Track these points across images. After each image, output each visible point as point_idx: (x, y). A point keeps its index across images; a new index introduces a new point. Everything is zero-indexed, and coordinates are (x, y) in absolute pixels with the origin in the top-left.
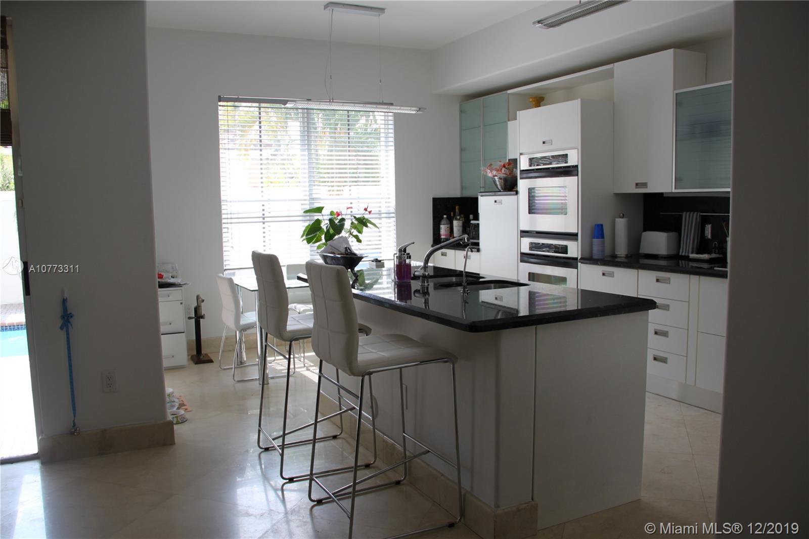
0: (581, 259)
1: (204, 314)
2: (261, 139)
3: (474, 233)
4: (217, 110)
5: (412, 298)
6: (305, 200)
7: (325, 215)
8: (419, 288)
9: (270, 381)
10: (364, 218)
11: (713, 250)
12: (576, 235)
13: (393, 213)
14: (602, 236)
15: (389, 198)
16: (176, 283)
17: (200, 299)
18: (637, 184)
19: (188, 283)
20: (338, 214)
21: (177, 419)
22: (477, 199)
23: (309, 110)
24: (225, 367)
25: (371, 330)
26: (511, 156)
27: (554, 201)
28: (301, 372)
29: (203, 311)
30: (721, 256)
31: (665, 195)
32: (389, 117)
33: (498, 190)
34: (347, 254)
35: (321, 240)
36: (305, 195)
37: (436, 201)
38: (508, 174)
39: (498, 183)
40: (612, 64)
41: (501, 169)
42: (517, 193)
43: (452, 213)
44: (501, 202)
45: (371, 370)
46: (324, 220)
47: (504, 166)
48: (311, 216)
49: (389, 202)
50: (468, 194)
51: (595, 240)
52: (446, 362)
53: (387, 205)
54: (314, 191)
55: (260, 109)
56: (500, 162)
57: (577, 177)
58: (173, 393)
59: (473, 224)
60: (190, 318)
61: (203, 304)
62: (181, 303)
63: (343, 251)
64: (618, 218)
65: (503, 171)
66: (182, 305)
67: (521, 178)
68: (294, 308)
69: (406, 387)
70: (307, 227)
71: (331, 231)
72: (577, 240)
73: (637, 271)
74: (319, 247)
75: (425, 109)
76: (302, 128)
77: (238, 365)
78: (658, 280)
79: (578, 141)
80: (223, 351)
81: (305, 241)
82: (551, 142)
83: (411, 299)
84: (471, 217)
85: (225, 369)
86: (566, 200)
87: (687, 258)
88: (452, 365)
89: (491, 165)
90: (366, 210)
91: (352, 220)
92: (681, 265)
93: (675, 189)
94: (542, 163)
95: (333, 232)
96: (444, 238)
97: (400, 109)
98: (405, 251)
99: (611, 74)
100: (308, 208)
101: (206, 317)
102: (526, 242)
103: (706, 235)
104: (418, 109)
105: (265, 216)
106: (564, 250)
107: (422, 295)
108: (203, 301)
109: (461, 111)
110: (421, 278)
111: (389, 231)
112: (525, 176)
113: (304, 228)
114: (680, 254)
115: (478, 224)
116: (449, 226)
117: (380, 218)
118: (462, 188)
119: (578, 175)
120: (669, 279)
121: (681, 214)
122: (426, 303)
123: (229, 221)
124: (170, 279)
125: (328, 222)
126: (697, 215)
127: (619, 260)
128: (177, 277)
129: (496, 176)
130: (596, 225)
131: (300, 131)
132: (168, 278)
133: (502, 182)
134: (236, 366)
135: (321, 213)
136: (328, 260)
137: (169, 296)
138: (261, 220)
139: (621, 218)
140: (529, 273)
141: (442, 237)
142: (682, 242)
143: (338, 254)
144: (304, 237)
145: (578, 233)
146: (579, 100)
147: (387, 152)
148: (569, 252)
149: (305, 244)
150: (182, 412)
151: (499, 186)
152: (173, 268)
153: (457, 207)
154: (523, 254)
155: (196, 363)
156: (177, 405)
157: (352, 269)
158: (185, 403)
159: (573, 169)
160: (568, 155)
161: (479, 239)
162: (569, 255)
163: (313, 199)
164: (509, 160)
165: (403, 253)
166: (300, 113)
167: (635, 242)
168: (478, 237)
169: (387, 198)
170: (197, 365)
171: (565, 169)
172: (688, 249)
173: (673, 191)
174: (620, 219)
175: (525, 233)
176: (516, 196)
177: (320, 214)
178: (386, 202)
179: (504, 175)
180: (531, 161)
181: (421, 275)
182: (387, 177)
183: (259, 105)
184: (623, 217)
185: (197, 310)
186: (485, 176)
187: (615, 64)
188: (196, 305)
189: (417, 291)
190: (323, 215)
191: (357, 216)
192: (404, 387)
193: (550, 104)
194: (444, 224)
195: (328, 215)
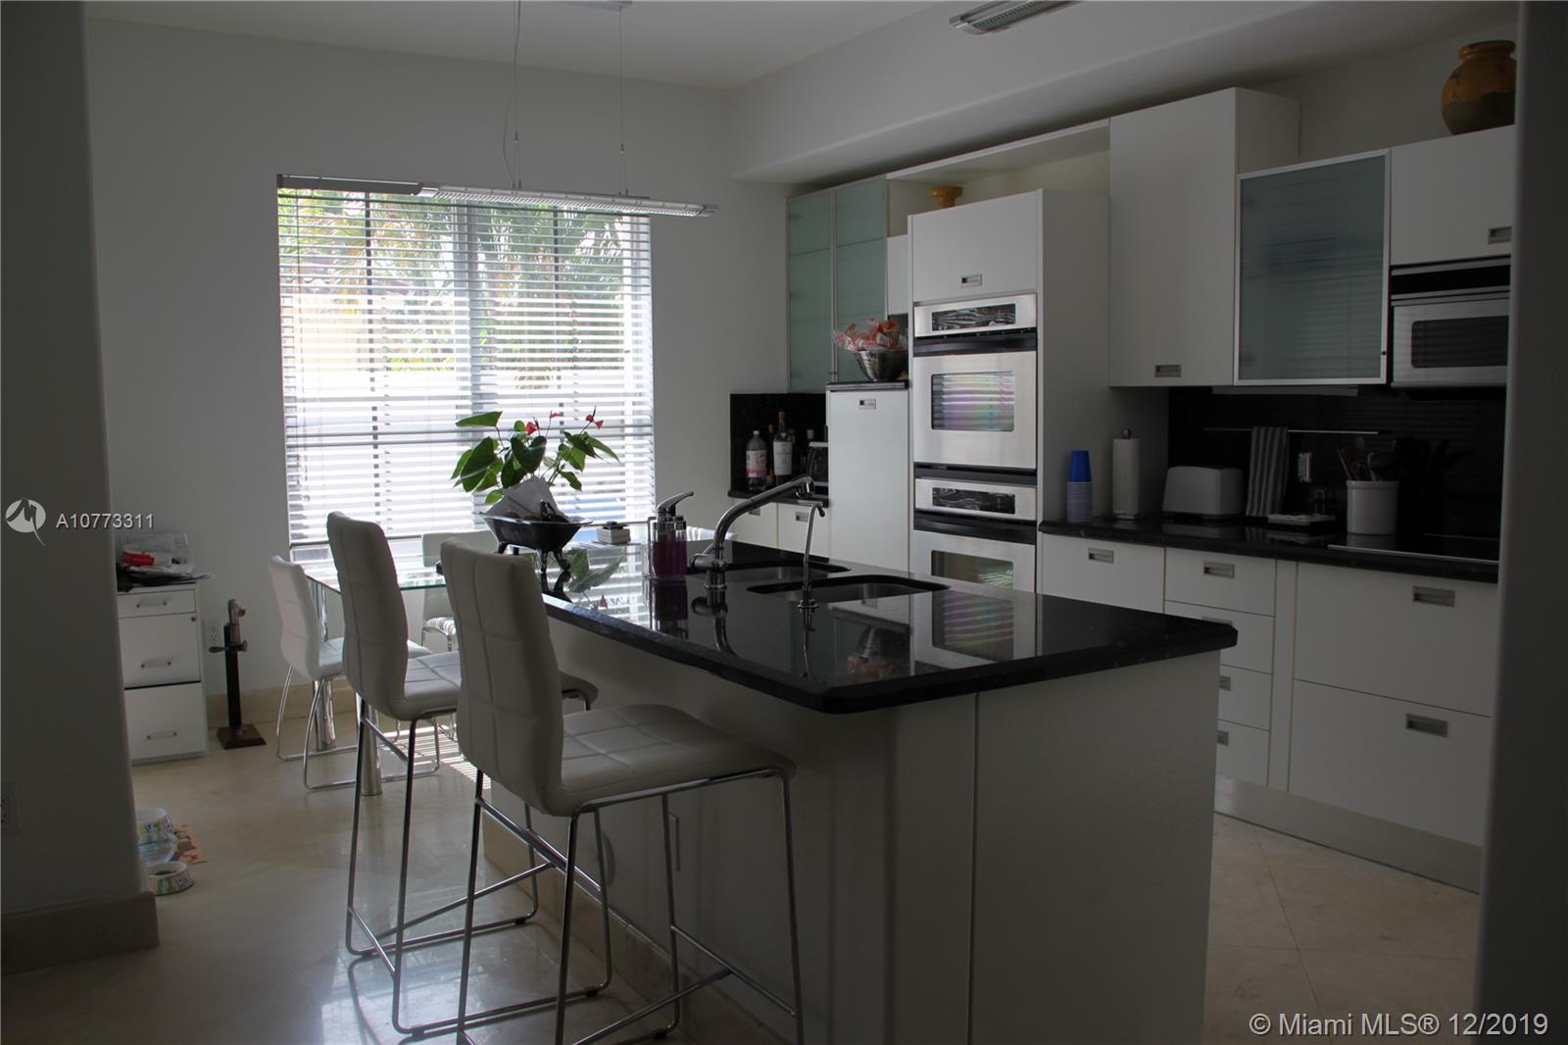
0: (1043, 523)
1: (245, 642)
2: (369, 267)
3: (816, 467)
4: (276, 206)
5: (689, 615)
6: (463, 398)
7: (505, 430)
8: (704, 594)
9: (384, 787)
10: (586, 436)
11: (1316, 506)
12: (1033, 473)
13: (649, 426)
14: (1087, 477)
15: (640, 395)
16: (183, 575)
17: (237, 610)
18: (1158, 368)
19: (209, 574)
20: (532, 428)
21: (170, 884)
22: (822, 398)
23: (472, 209)
24: (289, 756)
25: (596, 690)
26: (894, 308)
27: (984, 403)
28: (453, 766)
29: (244, 633)
30: (1333, 518)
31: (1215, 392)
32: (642, 226)
33: (867, 380)
34: (545, 519)
35: (495, 483)
36: (464, 388)
37: (736, 399)
38: (888, 345)
39: (867, 364)
40: (1107, 120)
41: (875, 335)
42: (907, 385)
43: (771, 427)
44: (873, 404)
45: (594, 801)
46: (500, 440)
47: (880, 329)
48: (476, 431)
49: (640, 403)
50: (803, 386)
51: (1073, 485)
52: (768, 775)
53: (637, 408)
54: (483, 379)
55: (367, 206)
56: (872, 320)
57: (1034, 352)
58: (164, 820)
59: (814, 449)
60: (214, 650)
61: (241, 620)
62: (193, 619)
63: (537, 510)
64: (1118, 438)
65: (878, 341)
66: (194, 623)
67: (916, 355)
68: (438, 627)
69: (677, 820)
70: (465, 455)
71: (517, 465)
72: (1034, 483)
73: (1163, 549)
74: (490, 499)
75: (717, 207)
76: (458, 245)
77: (318, 750)
78: (1207, 571)
79: (1036, 277)
80: (285, 719)
81: (461, 486)
82: (979, 280)
83: (686, 617)
84: (810, 433)
85: (287, 760)
86: (1012, 400)
87: (1262, 522)
88: (782, 784)
89: (853, 326)
90: (590, 419)
91: (562, 440)
92: (1248, 538)
93: (1240, 378)
94: (958, 324)
95: (520, 466)
96: (753, 478)
97: (663, 207)
98: (672, 511)
99: (1102, 141)
100: (468, 413)
101: (249, 646)
102: (926, 487)
103: (1300, 475)
104: (702, 208)
105: (379, 430)
106: (1008, 504)
107: (710, 610)
108: (242, 613)
109: (790, 217)
110: (708, 572)
111: (641, 463)
112: (924, 349)
113: (459, 458)
114: (1247, 514)
115: (826, 449)
116: (764, 452)
117: (623, 436)
118: (792, 375)
119: (1036, 349)
120: (1232, 567)
121: (1248, 430)
122: (720, 626)
123: (301, 441)
124: (169, 567)
125: (509, 445)
126: (1282, 432)
127: (1120, 525)
128: (185, 562)
129: (864, 350)
130: (1073, 453)
131: (454, 253)
132: (164, 564)
133: (875, 362)
134: (310, 753)
135: (495, 425)
136: (504, 531)
137: (165, 604)
138: (370, 439)
139: (1124, 438)
140: (934, 553)
141: (751, 475)
142: (1250, 489)
143: (526, 519)
144: (459, 478)
145: (1036, 470)
146: (1040, 191)
147: (636, 299)
148: (1017, 510)
149: (460, 491)
150: (182, 865)
151: (869, 372)
152: (177, 542)
153: (781, 414)
154: (919, 513)
155: (228, 746)
156: (174, 848)
157: (558, 551)
158: (193, 844)
159: (1026, 335)
160: (1017, 307)
161: (827, 481)
162: (1016, 516)
163: (481, 396)
164: (889, 317)
165: (668, 516)
166: (454, 214)
167: (1153, 488)
168: (825, 476)
169: (635, 395)
170: (229, 751)
171: (1007, 336)
172: (1262, 502)
173: (1235, 384)
174: (1125, 441)
175: (923, 469)
176: (905, 393)
177: (493, 428)
178: (634, 403)
179: (882, 348)
180: (938, 319)
181: (710, 565)
182: (636, 351)
183: (367, 196)
184: (1128, 437)
185: (230, 631)
186: (840, 351)
187: (1112, 118)
188: (228, 621)
189: (700, 601)
190: (498, 431)
191: (573, 433)
192: (672, 818)
193: (977, 201)
194: (753, 450)
195: (510, 430)
